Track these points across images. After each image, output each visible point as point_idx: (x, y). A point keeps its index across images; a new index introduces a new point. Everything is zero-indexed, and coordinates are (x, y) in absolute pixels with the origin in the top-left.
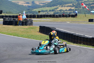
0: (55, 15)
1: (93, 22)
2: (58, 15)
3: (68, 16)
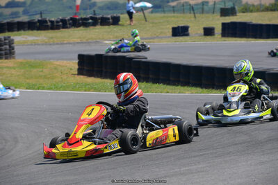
0: (46, 22)
1: (187, 35)
2: (57, 22)
3: (90, 21)
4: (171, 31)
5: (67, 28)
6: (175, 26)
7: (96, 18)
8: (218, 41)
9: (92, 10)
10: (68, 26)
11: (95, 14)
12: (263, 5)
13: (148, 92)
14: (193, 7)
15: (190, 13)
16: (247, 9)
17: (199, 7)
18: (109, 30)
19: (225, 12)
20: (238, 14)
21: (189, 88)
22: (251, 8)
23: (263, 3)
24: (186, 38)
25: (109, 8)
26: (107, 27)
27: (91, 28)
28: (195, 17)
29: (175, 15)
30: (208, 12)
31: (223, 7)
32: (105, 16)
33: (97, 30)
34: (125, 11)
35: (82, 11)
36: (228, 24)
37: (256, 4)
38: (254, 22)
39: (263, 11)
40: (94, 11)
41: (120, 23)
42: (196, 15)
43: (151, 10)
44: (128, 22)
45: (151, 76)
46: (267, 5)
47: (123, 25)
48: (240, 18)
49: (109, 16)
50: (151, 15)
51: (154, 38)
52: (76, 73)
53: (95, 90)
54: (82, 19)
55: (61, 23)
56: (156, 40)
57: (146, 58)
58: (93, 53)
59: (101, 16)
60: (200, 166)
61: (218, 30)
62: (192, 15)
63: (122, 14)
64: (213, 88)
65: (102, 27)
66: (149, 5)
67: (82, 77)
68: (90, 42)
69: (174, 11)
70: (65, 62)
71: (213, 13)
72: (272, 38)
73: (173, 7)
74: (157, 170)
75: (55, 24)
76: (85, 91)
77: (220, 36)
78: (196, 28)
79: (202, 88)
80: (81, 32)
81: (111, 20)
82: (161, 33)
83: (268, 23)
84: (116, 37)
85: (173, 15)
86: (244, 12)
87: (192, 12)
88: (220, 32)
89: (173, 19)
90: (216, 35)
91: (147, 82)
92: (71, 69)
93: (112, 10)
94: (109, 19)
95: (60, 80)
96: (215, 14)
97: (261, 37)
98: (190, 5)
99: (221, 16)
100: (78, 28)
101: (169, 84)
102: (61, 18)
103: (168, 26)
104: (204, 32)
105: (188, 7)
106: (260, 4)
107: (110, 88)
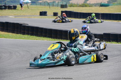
1: (46, 15)
3: (3, 7)
4: (39, 13)
6: (41, 11)
7: (6, 6)
9: (4, 2)
11: (5, 4)
13: (28, 39)
14: (49, 4)
15: (48, 6)
16: (72, 6)
17: (52, 3)
19: (62, 6)
20: (68, 7)
21: (46, 38)
22: (74, 5)
23: (78, 3)
24: (45, 16)
25: (12, 2)
26: (11, 10)
27: (4, 10)
28: (50, 8)
29: (41, 6)
30: (55, 6)
31: (62, 4)
32: (10, 5)
33: (6, 11)
34: (19, 4)
36: (64, 11)
37: (76, 3)
38: (75, 11)
39: (78, 7)
41: (17, 9)
42: (50, 7)
44: (21, 8)
45: (30, 32)
46: (80, 4)
47: (18, 10)
48: (69, 9)
49: (12, 5)
50: (31, 6)
51: (31, 16)
53: (5, 37)
56: (32, 17)
57: (28, 25)
58: (4, 21)
59: (8, 5)
60: (50, 72)
61: (60, 14)
62: (49, 7)
63: (18, 5)
64: (57, 39)
65: (9, 10)
68: (3, 16)
69: (41, 5)
71: (58, 6)
73: (40, 3)
74: (31, 73)
78: (50, 13)
79: (52, 38)
81: (13, 7)
82: (35, 14)
84: (15, 15)
85: (40, 6)
86: (70, 7)
87: (49, 5)
89: (40, 8)
91: (28, 35)
94: (12, 7)
96: (58, 7)
97: (77, 18)
98: (48, 2)
99: (61, 8)
101: (37, 36)
103: (38, 11)
104: (54, 14)
105: (47, 3)
106: (77, 4)
107: (11, 37)
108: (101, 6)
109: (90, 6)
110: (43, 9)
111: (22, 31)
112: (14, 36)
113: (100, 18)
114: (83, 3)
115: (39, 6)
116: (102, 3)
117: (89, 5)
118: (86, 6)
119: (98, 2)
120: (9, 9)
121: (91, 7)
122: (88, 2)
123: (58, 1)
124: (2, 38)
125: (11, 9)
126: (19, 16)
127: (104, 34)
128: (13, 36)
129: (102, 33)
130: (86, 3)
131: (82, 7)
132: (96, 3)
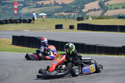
1: (62, 28)
2: (3, 21)
3: (18, 21)
4: (55, 26)
5: (8, 24)
6: (57, 24)
7: (21, 20)
8: (75, 31)
10: (8, 23)
11: (21, 18)
12: (95, 17)
14: (65, 16)
17: (68, 16)
18: (27, 25)
19: (79, 19)
20: (84, 20)
24: (61, 30)
25: (27, 15)
26: (26, 24)
27: (19, 24)
28: (66, 21)
29: (57, 19)
30: (71, 19)
31: (78, 17)
32: (25, 19)
33: (21, 25)
35: (15, 17)
36: (80, 24)
38: (92, 24)
39: (95, 19)
40: (20, 16)
42: (66, 20)
43: (46, 17)
46: (97, 16)
48: (85, 22)
49: (27, 19)
50: (47, 19)
52: (11, 44)
53: (20, 52)
54: (15, 20)
55: (5, 22)
56: (48, 30)
58: (19, 35)
59: (23, 19)
61: (76, 26)
62: (64, 20)
66: (45, 14)
67: (14, 46)
68: (18, 30)
69: (56, 18)
70: (6, 39)
71: (74, 19)
72: (99, 31)
73: (56, 16)
75: (2, 22)
76: (15, 52)
77: (77, 29)
78: (66, 25)
80: (14, 26)
81: (28, 21)
82: (50, 27)
83: (98, 24)
84: (30, 28)
85: (56, 19)
86: (87, 19)
87: (64, 18)
88: (77, 27)
89: (56, 21)
90: (75, 29)
92: (9, 42)
93: (29, 16)
94: (27, 20)
95: (4, 47)
96: (74, 20)
97: (94, 30)
99: (77, 20)
100: (13, 24)
102: (5, 19)
103: (54, 24)
104: (70, 27)
105: (63, 16)
106: (94, 16)
107: (26, 51)
108: (119, 18)
109: (107, 19)
110: (59, 22)
111: (37, 45)
112: (30, 50)
113: (119, 30)
114: (100, 15)
115: (54, 19)
116: (120, 15)
117: (107, 17)
118: (103, 18)
119: (116, 14)
120: (24, 23)
121: (109, 19)
122: (105, 14)
123: (74, 13)
124: (17, 52)
125: (27, 22)
126: (34, 30)
127: (123, 46)
128: (28, 50)
129: (120, 45)
130: (104, 15)
131: (99, 19)
132: (113, 15)
